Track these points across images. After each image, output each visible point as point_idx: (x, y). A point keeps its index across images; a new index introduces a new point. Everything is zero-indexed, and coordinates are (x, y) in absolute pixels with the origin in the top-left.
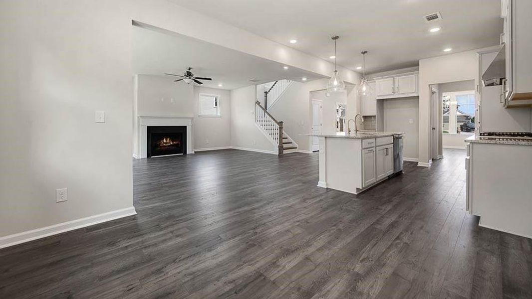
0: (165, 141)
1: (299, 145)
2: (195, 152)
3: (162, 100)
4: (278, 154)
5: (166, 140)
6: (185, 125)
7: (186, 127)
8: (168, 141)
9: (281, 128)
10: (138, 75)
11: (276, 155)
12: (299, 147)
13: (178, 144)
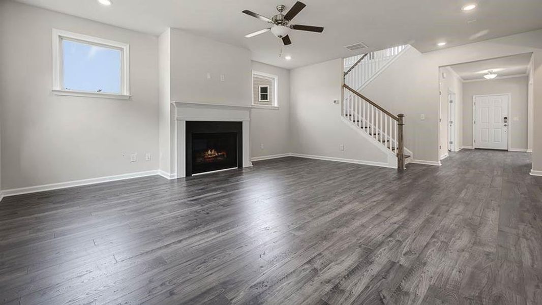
0: (209, 152)
1: (413, 152)
2: (254, 163)
3: (209, 77)
4: (397, 168)
5: (211, 151)
6: (241, 121)
7: (241, 123)
8: (213, 153)
9: (401, 125)
10: (171, 28)
11: (394, 169)
12: (414, 155)
13: (224, 155)
